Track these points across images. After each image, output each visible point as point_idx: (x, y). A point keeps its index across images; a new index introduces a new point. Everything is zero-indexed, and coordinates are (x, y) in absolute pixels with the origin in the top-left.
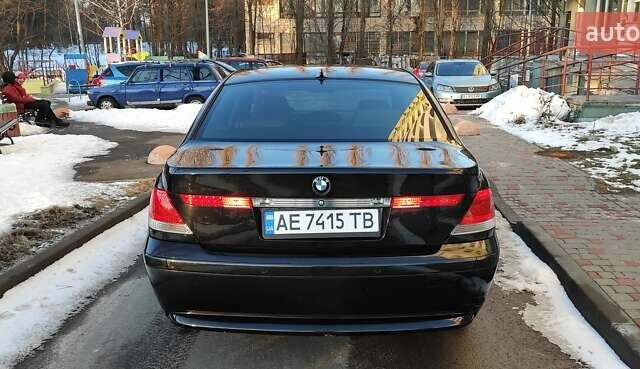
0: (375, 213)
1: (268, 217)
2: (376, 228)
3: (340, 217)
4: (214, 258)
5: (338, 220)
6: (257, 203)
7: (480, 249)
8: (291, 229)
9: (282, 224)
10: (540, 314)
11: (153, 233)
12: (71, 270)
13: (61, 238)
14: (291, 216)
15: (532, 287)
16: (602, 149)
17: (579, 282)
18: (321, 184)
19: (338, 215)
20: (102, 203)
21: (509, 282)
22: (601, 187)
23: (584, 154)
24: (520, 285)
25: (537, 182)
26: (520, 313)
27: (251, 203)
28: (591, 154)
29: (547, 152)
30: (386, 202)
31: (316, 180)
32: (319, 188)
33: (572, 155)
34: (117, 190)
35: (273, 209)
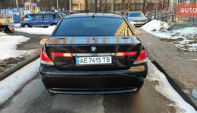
0: (110, 57)
1: (77, 59)
2: (110, 62)
3: (99, 59)
4: (61, 72)
5: (99, 60)
6: (74, 55)
7: (142, 68)
8: (85, 63)
9: (82, 61)
10: (160, 87)
11: (42, 65)
12: (16, 77)
13: (13, 67)
14: (84, 59)
15: (158, 80)
16: (179, 38)
17: (172, 78)
18: (94, 49)
19: (99, 58)
20: (26, 56)
21: (151, 78)
22: (179, 50)
23: (174, 40)
24: (154, 79)
25: (160, 49)
26: (154, 87)
27: (72, 55)
28: (176, 40)
29: (163, 40)
30: (114, 54)
31: (92, 48)
32: (93, 50)
33: (170, 40)
34: (30, 53)
35: (79, 57)
